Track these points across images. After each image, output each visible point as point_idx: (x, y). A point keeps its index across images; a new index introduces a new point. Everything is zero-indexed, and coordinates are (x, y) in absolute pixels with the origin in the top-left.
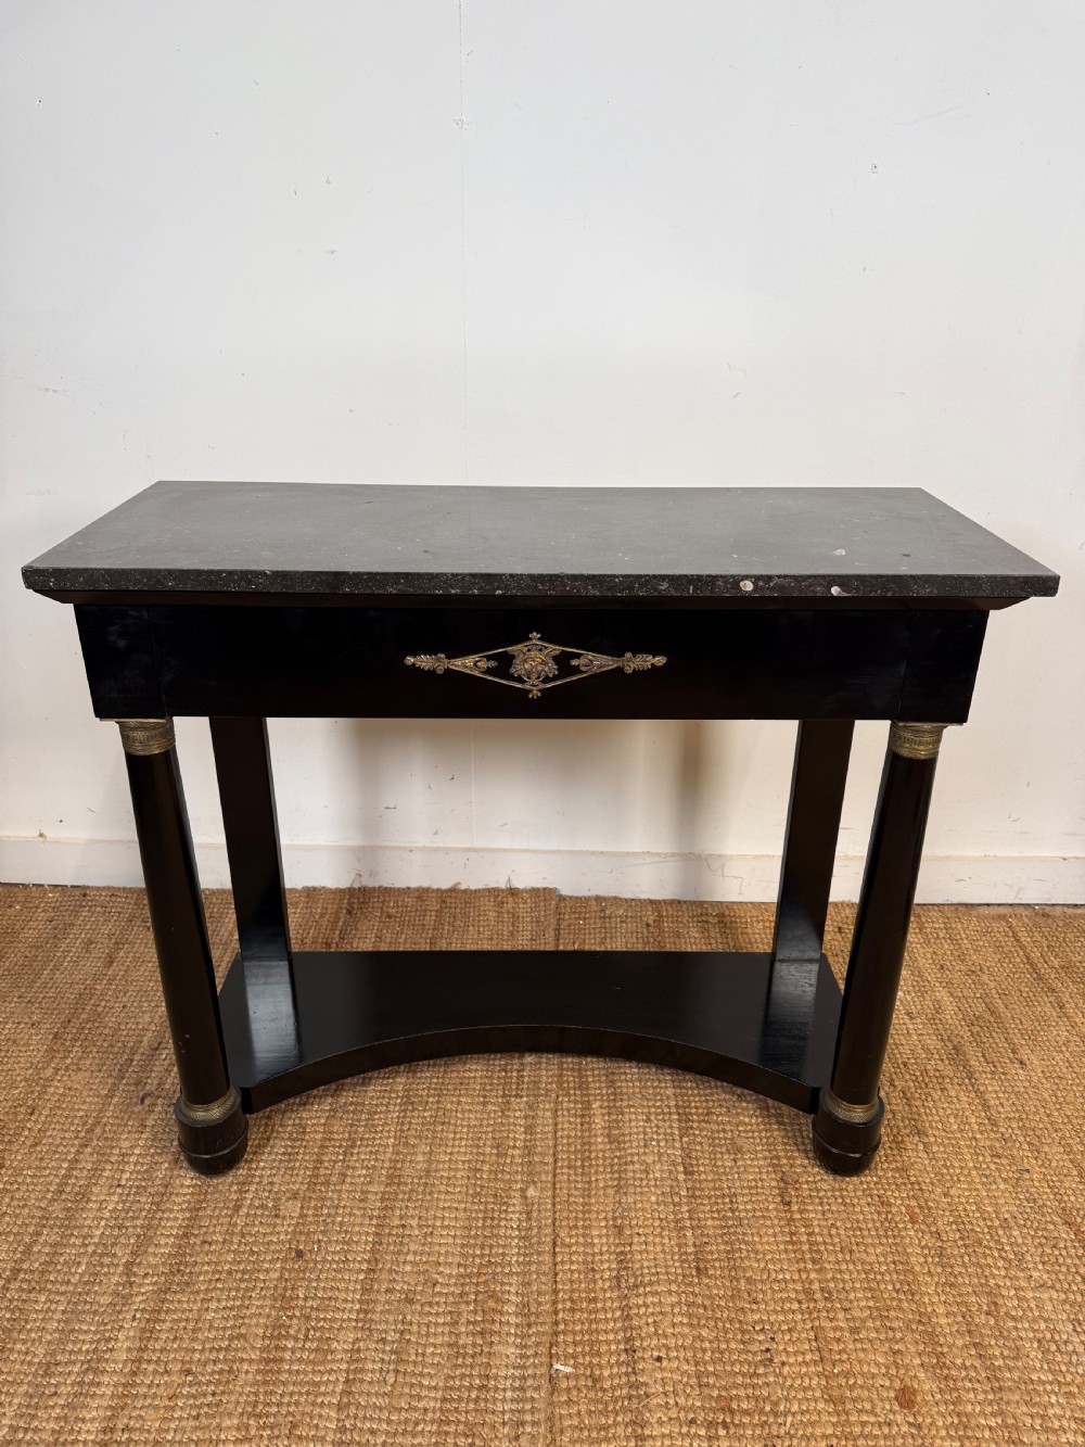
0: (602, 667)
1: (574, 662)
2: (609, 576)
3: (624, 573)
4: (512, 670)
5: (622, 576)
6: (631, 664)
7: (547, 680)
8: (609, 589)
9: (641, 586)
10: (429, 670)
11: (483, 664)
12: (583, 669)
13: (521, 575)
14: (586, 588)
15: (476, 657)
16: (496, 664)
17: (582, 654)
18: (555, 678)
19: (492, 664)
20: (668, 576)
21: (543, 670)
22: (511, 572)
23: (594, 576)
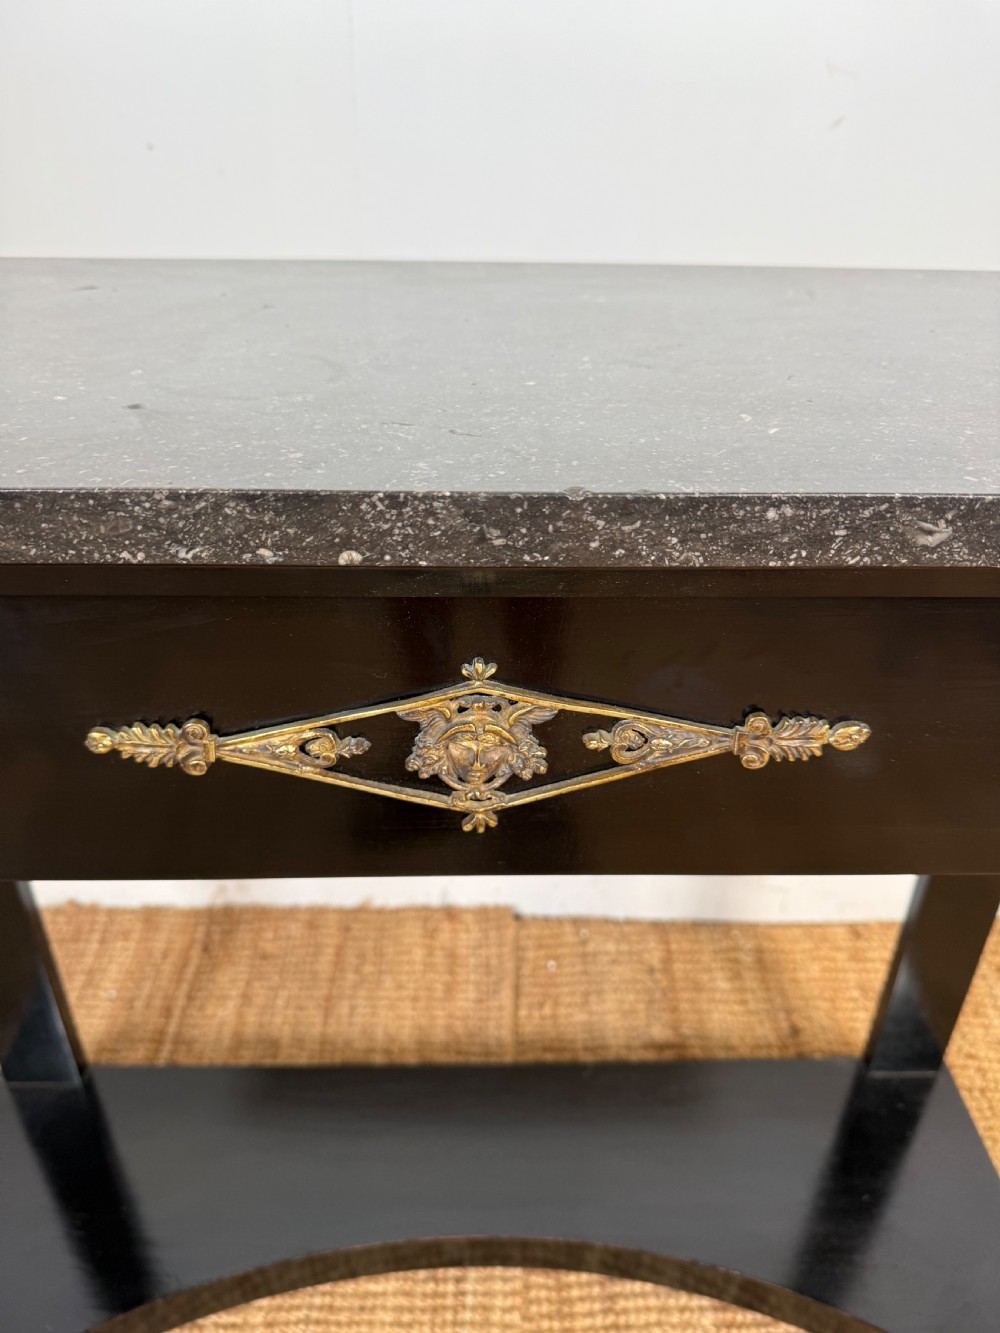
0: (676, 752)
1: (596, 741)
2: (746, 501)
3: (800, 490)
4: (413, 763)
5: (798, 502)
6: (763, 745)
7: (514, 784)
8: (740, 545)
9: (855, 533)
10: (162, 766)
11: (327, 748)
12: (622, 757)
13: (429, 497)
14: (655, 543)
15: (305, 730)
16: (367, 744)
17: (617, 720)
18: (538, 781)
19: (352, 747)
20: (956, 502)
21: (503, 760)
22: (389, 487)
23: (692, 502)
